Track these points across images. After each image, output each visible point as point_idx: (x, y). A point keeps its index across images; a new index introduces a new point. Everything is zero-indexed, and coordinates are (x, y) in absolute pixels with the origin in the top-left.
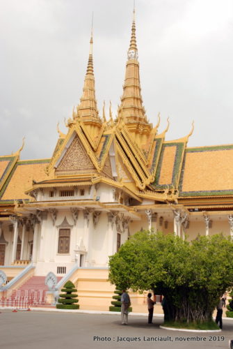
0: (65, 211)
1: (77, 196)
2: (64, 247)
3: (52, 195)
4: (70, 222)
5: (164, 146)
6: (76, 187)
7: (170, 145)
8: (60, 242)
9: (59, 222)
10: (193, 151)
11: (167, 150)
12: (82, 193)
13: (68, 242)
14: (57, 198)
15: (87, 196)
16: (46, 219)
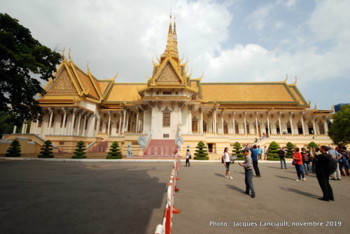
0: (167, 103)
1: (174, 95)
2: (166, 123)
3: (158, 93)
4: (170, 109)
5: (191, 81)
6: (173, 89)
7: (193, 81)
8: (164, 120)
9: (163, 109)
10: (204, 84)
11: (192, 83)
12: (177, 93)
13: (169, 120)
14: (161, 95)
15: (180, 95)
16: (154, 107)
